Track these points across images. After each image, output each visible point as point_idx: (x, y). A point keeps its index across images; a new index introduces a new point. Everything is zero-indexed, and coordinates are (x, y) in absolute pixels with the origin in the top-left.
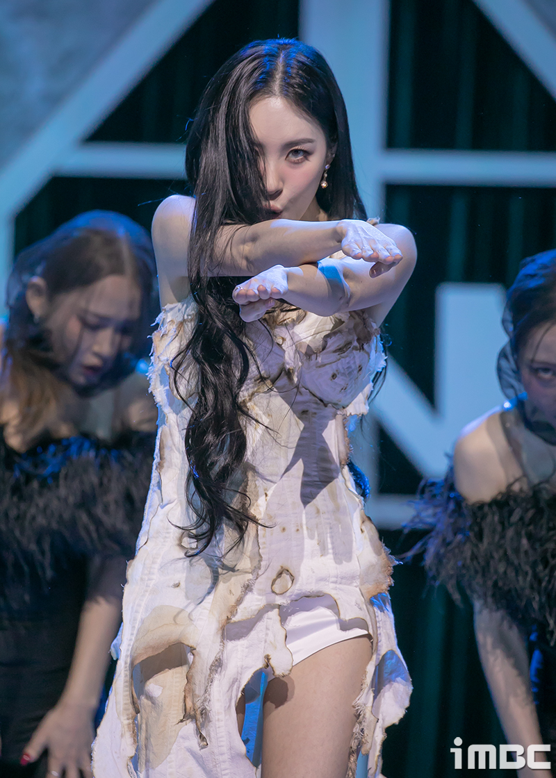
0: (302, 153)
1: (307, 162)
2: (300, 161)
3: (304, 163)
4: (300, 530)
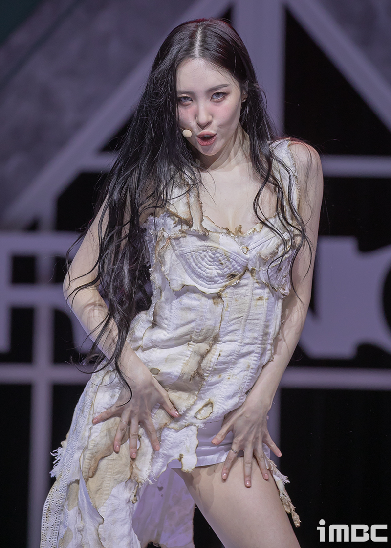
0: (221, 95)
1: (225, 101)
2: (220, 100)
4: (231, 379)
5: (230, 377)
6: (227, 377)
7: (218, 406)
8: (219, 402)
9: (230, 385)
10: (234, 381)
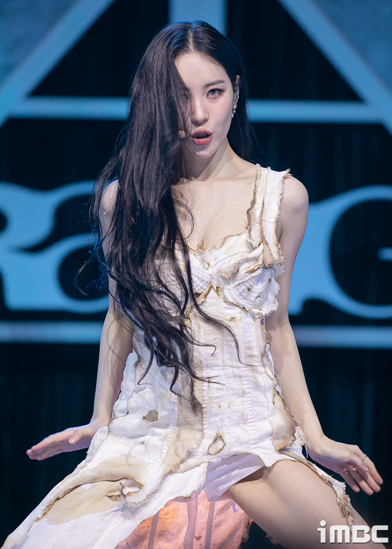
0: (217, 91)
1: (221, 97)
2: (217, 96)
3: (220, 98)
4: (231, 406)
5: (230, 405)
6: (227, 406)
7: (228, 437)
8: (227, 433)
9: (233, 412)
10: (235, 408)
